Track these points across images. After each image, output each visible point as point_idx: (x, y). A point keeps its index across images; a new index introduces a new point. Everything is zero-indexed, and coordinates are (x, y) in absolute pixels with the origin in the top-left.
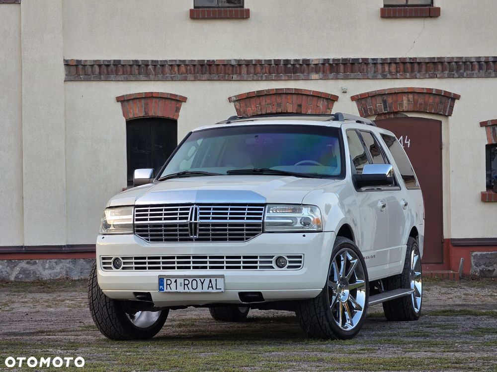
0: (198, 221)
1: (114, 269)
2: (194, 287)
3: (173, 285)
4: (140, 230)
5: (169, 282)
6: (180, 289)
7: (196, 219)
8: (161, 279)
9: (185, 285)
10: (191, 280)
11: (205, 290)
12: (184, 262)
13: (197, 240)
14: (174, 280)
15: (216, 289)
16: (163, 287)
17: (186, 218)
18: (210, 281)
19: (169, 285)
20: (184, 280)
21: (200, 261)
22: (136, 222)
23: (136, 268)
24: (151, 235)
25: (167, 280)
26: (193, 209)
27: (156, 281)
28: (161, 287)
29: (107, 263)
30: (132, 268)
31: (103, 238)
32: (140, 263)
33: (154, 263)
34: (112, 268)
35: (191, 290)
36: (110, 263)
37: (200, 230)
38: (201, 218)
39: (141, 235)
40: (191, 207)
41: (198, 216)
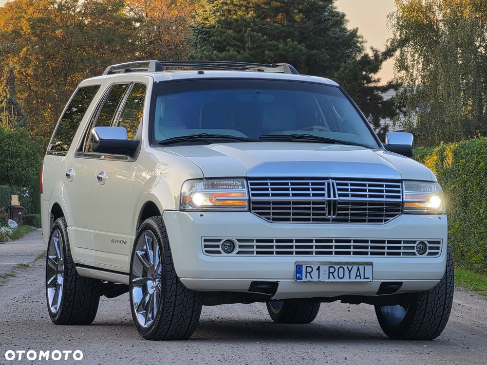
0: (337, 198)
1: (224, 254)
3: (315, 273)
4: (258, 208)
5: (309, 270)
6: (324, 278)
7: (335, 196)
8: (299, 268)
9: (329, 273)
10: (337, 267)
11: (353, 279)
12: (324, 246)
13: (334, 220)
14: (317, 266)
15: (364, 278)
16: (302, 276)
17: (323, 195)
18: (358, 269)
19: (310, 273)
20: (329, 267)
21: (343, 246)
22: (252, 198)
23: (258, 253)
24: (274, 214)
25: (307, 267)
26: (329, 184)
27: (293, 268)
28: (298, 275)
29: (211, 246)
30: (252, 252)
31: (202, 215)
32: (265, 247)
33: (284, 247)
34: (219, 252)
35: (338, 280)
36: (218, 246)
37: (340, 209)
38: (340, 195)
39: (260, 214)
40: (326, 182)
41: (337, 192)
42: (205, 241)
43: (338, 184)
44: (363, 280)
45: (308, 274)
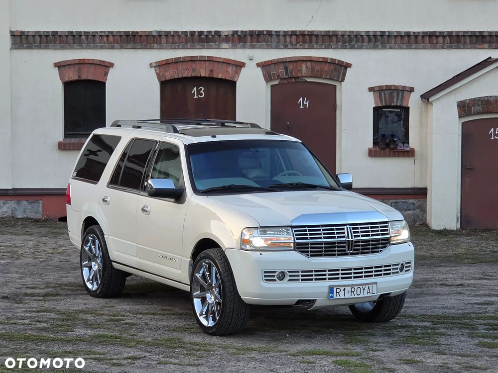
0: (354, 239)
1: (278, 281)
2: (358, 293)
3: (342, 293)
4: (300, 247)
5: (338, 291)
6: (348, 296)
7: (352, 238)
8: (331, 289)
9: (351, 292)
10: (356, 288)
11: (366, 295)
12: (347, 273)
13: (352, 254)
14: (344, 288)
15: (372, 293)
16: (333, 295)
17: (344, 237)
18: (369, 288)
19: (339, 293)
20: (351, 288)
21: (359, 272)
22: (296, 241)
23: (302, 280)
24: (311, 252)
25: (337, 289)
26: (347, 228)
27: (327, 290)
28: (331, 295)
29: (269, 276)
30: (298, 280)
31: (261, 254)
32: (307, 276)
33: (320, 275)
34: (275, 280)
35: (357, 296)
36: (274, 276)
37: (355, 246)
38: (355, 236)
39: (302, 252)
40: (345, 227)
41: (353, 234)
42: (265, 272)
43: (353, 229)
44: (371, 295)
45: (337, 293)
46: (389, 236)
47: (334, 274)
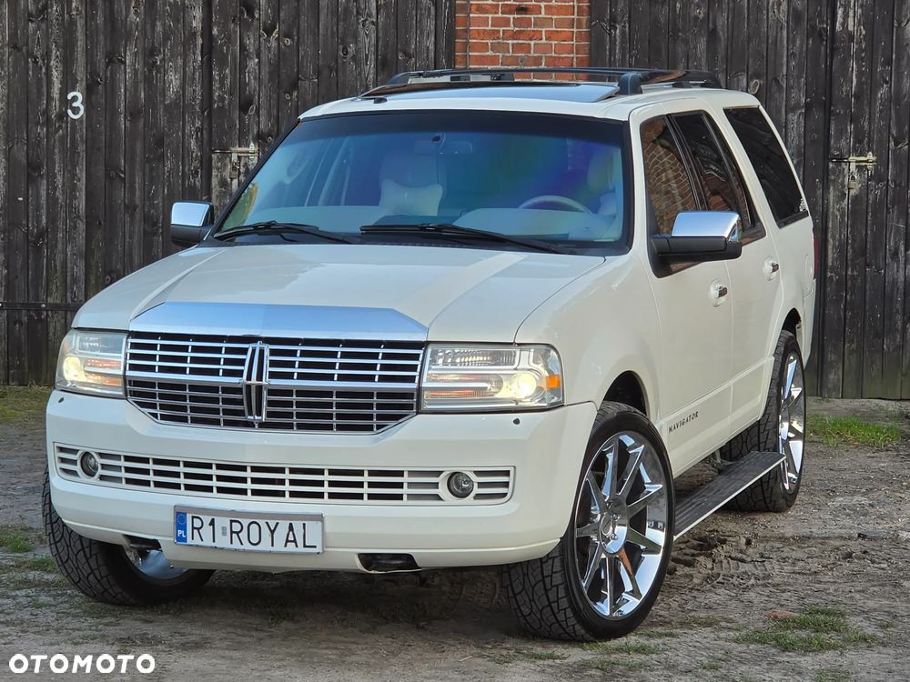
0: (266, 381)
1: (83, 478)
2: (254, 539)
3: (207, 531)
4: (139, 392)
5: (197, 523)
6: (223, 541)
7: (260, 377)
8: (180, 516)
9: (232, 532)
10: (245, 522)
11: (279, 546)
12: (232, 478)
13: (263, 425)
14: (210, 518)
15: (305, 546)
16: (185, 534)
18: (291, 528)
19: (198, 529)
20: (232, 521)
21: (268, 480)
22: (129, 373)
23: (128, 481)
24: (163, 407)
25: (193, 517)
26: (254, 351)
27: (170, 518)
28: (180, 532)
29: (67, 460)
30: (120, 480)
31: (62, 399)
34: (78, 474)
35: (247, 546)
36: (75, 462)
37: (270, 404)
39: (142, 405)
40: (250, 347)
42: (61, 450)
44: (301, 549)
45: (195, 531)
46: (413, 386)
47: (198, 475)
